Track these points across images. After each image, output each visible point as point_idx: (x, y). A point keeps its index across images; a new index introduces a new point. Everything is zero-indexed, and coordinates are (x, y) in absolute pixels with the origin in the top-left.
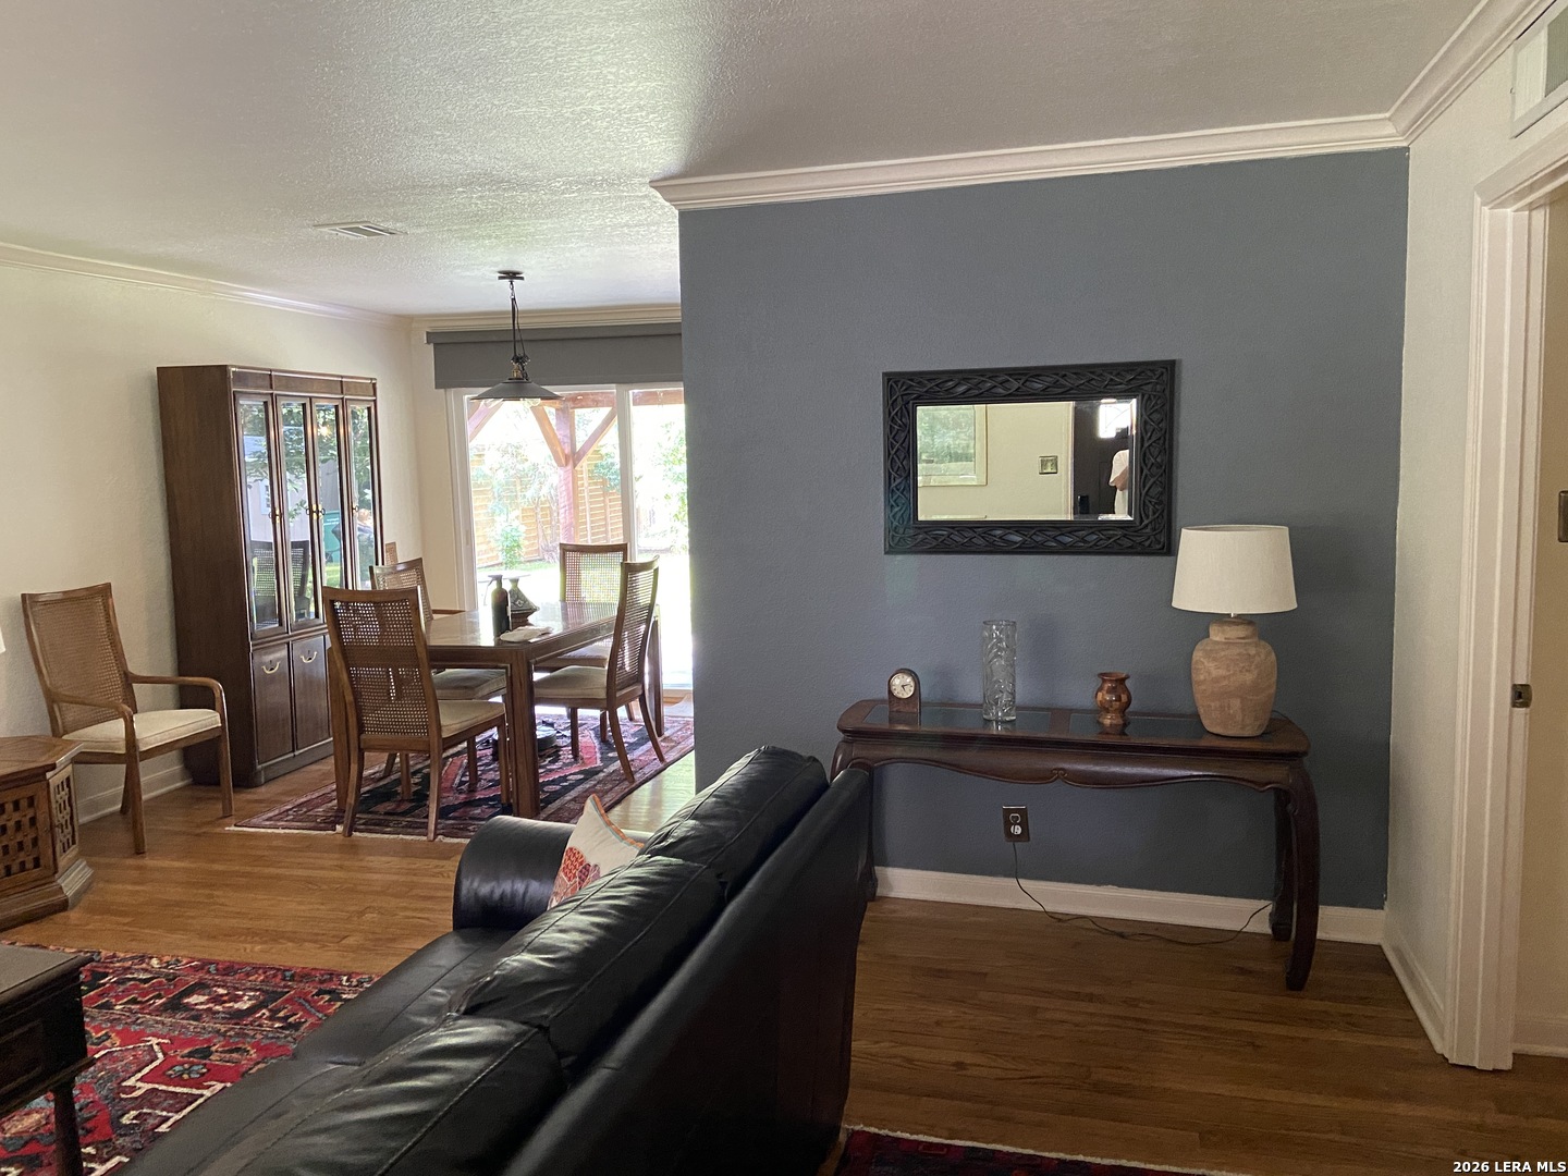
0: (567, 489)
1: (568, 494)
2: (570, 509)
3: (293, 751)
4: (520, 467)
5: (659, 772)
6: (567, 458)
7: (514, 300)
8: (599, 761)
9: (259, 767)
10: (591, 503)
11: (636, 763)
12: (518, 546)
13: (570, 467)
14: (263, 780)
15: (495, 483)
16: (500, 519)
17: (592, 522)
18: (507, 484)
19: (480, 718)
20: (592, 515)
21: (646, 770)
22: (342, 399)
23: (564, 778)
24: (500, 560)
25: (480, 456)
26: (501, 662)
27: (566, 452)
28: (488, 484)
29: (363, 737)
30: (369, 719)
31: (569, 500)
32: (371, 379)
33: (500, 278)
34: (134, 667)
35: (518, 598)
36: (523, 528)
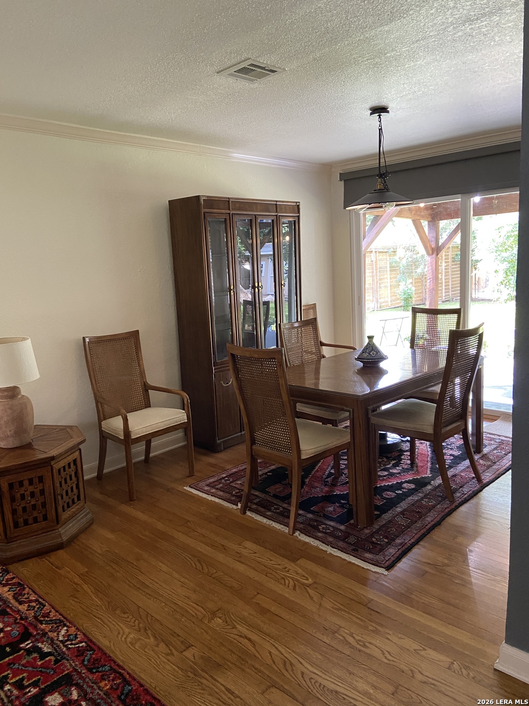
0: (432, 269)
1: (432, 271)
2: (433, 280)
3: (241, 432)
4: (415, 256)
5: (476, 493)
6: (433, 250)
7: (380, 130)
8: (429, 472)
9: (218, 441)
10: (452, 275)
11: (458, 480)
12: (411, 298)
13: (434, 255)
14: (223, 449)
15: (401, 266)
16: (402, 284)
17: (452, 285)
18: (407, 266)
19: (331, 445)
20: (452, 281)
21: (465, 489)
22: (276, 215)
23: (399, 486)
24: (401, 304)
25: (395, 252)
26: (347, 406)
27: (433, 246)
28: (397, 266)
29: (254, 447)
30: (258, 435)
31: (432, 275)
32: (296, 202)
33: (371, 114)
34: (151, 381)
35: (372, 350)
36: (414, 289)
